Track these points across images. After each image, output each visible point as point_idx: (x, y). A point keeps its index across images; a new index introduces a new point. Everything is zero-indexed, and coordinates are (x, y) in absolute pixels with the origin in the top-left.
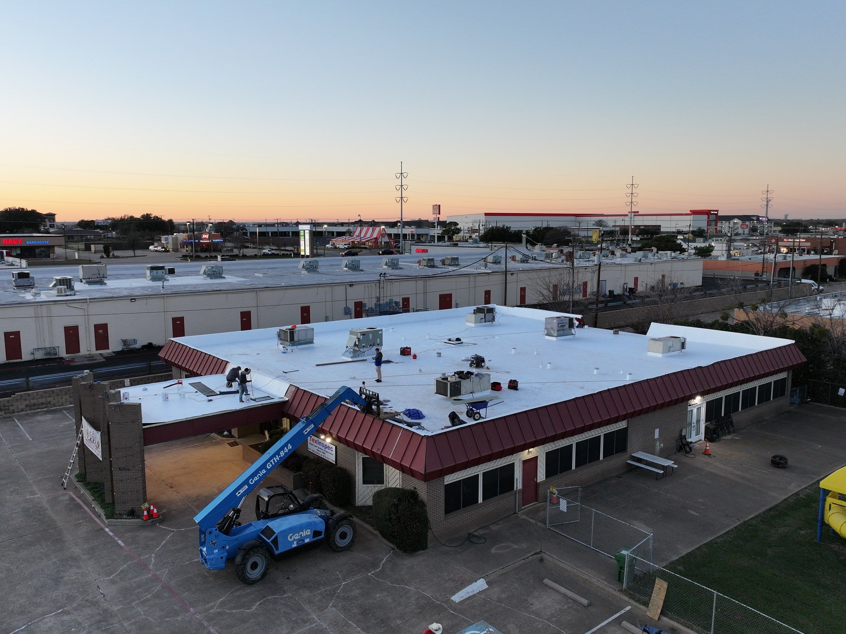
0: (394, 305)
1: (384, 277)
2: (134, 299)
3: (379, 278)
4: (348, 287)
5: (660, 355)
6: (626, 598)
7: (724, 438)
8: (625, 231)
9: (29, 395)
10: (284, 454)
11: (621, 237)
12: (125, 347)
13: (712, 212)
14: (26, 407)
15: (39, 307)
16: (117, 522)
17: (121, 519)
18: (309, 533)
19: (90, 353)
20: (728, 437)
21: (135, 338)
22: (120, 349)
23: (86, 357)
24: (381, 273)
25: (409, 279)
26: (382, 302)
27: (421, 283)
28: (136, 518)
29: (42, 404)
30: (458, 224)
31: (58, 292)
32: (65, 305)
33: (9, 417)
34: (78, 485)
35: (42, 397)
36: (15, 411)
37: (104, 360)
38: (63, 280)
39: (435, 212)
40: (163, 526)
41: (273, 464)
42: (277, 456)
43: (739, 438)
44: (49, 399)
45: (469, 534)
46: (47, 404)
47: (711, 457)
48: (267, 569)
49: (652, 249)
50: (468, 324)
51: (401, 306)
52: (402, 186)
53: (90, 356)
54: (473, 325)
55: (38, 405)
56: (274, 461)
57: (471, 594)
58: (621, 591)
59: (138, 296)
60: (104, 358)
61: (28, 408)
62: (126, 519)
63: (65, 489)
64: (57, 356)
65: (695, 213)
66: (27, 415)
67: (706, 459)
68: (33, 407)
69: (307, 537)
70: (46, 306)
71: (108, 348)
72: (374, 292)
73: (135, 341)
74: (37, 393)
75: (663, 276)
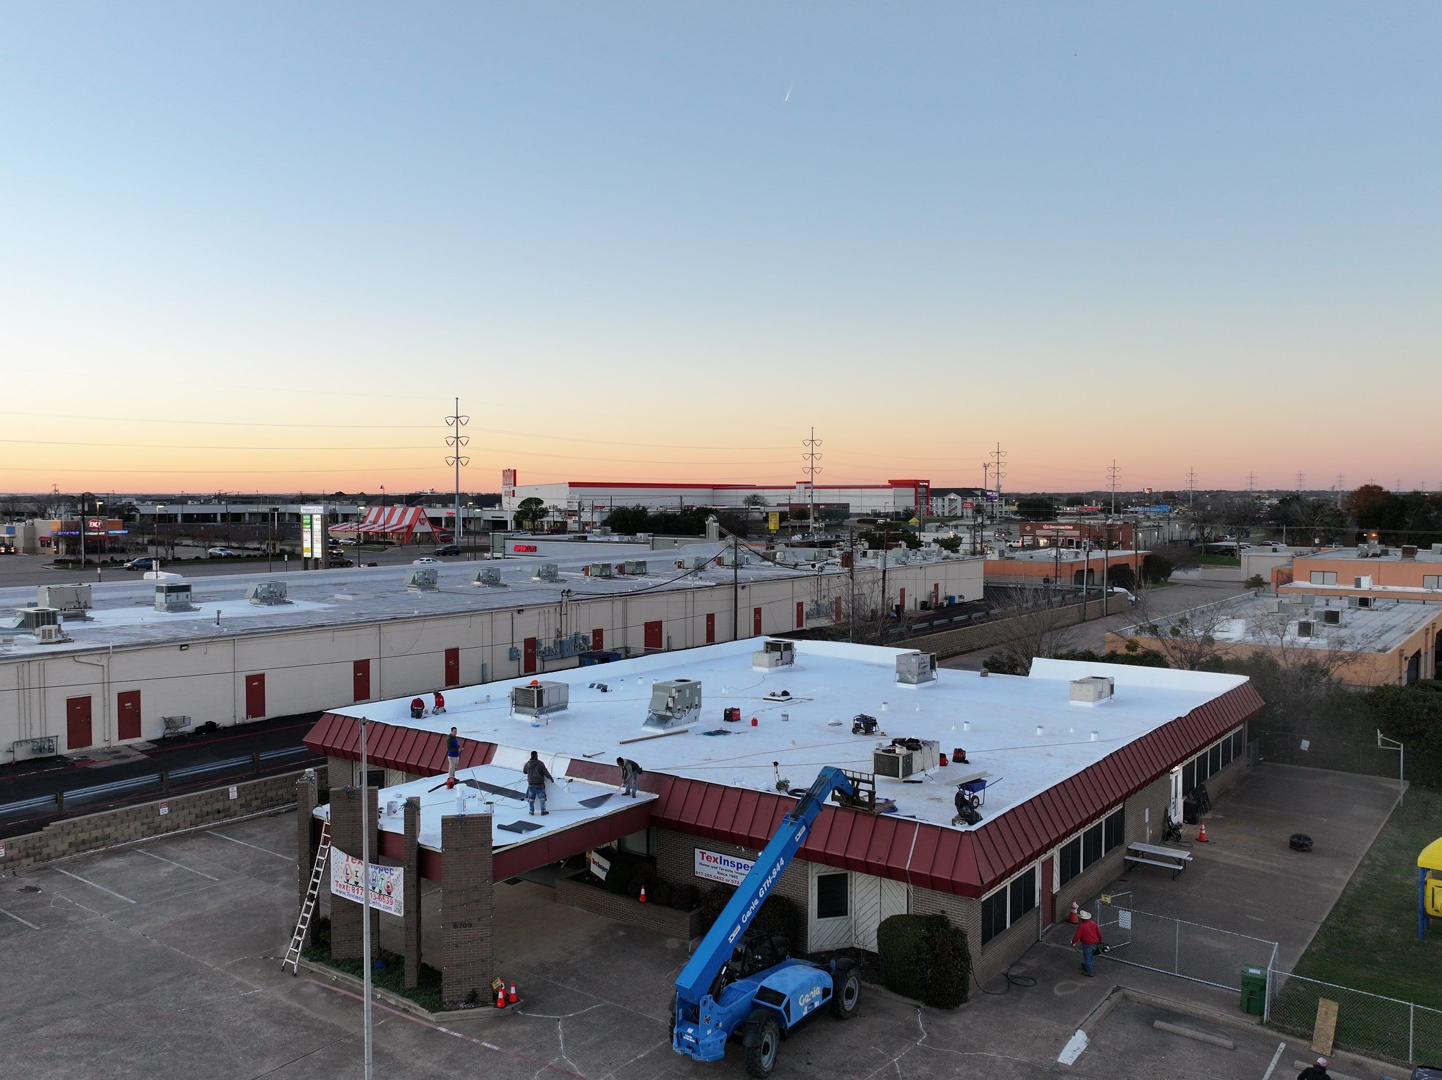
0: (581, 641)
1: (568, 596)
2: (186, 645)
3: (559, 598)
4: (515, 614)
5: (1090, 705)
6: (1274, 1033)
7: (1203, 817)
8: (800, 512)
9: (74, 824)
10: (776, 873)
11: (797, 523)
12: (168, 731)
13: (921, 484)
14: (70, 846)
15: (27, 664)
16: (452, 1015)
17: (458, 1009)
18: (819, 993)
19: (109, 745)
20: (1208, 816)
21: (187, 715)
22: (159, 735)
23: (106, 753)
24: (564, 590)
25: (603, 599)
26: (564, 638)
27: (619, 605)
28: (480, 1006)
29: (97, 839)
30: (542, 502)
31: (44, 637)
32: (71, 660)
33: (45, 868)
34: (314, 966)
35: (96, 827)
36: (53, 855)
37: (144, 756)
38: (43, 614)
39: (508, 482)
40: (533, 1013)
41: (766, 890)
42: (769, 877)
43: (1222, 817)
44: (108, 830)
45: (1007, 975)
46: (104, 839)
47: (1209, 844)
48: (778, 1053)
49: (901, 544)
50: (756, 669)
51: (591, 644)
52: (457, 438)
53: (109, 750)
54: (766, 670)
55: (90, 842)
56: (766, 884)
57: (1079, 1053)
58: (1261, 1023)
59: (192, 640)
60: (143, 752)
61: (74, 849)
62: (465, 1008)
63: (295, 975)
64: (54, 754)
65: (895, 484)
66: (75, 861)
67: (1205, 846)
68: (82, 847)
69: (817, 998)
70: (37, 663)
71: (139, 735)
72: (553, 622)
73: (184, 720)
74: (89, 820)
75: (936, 586)
